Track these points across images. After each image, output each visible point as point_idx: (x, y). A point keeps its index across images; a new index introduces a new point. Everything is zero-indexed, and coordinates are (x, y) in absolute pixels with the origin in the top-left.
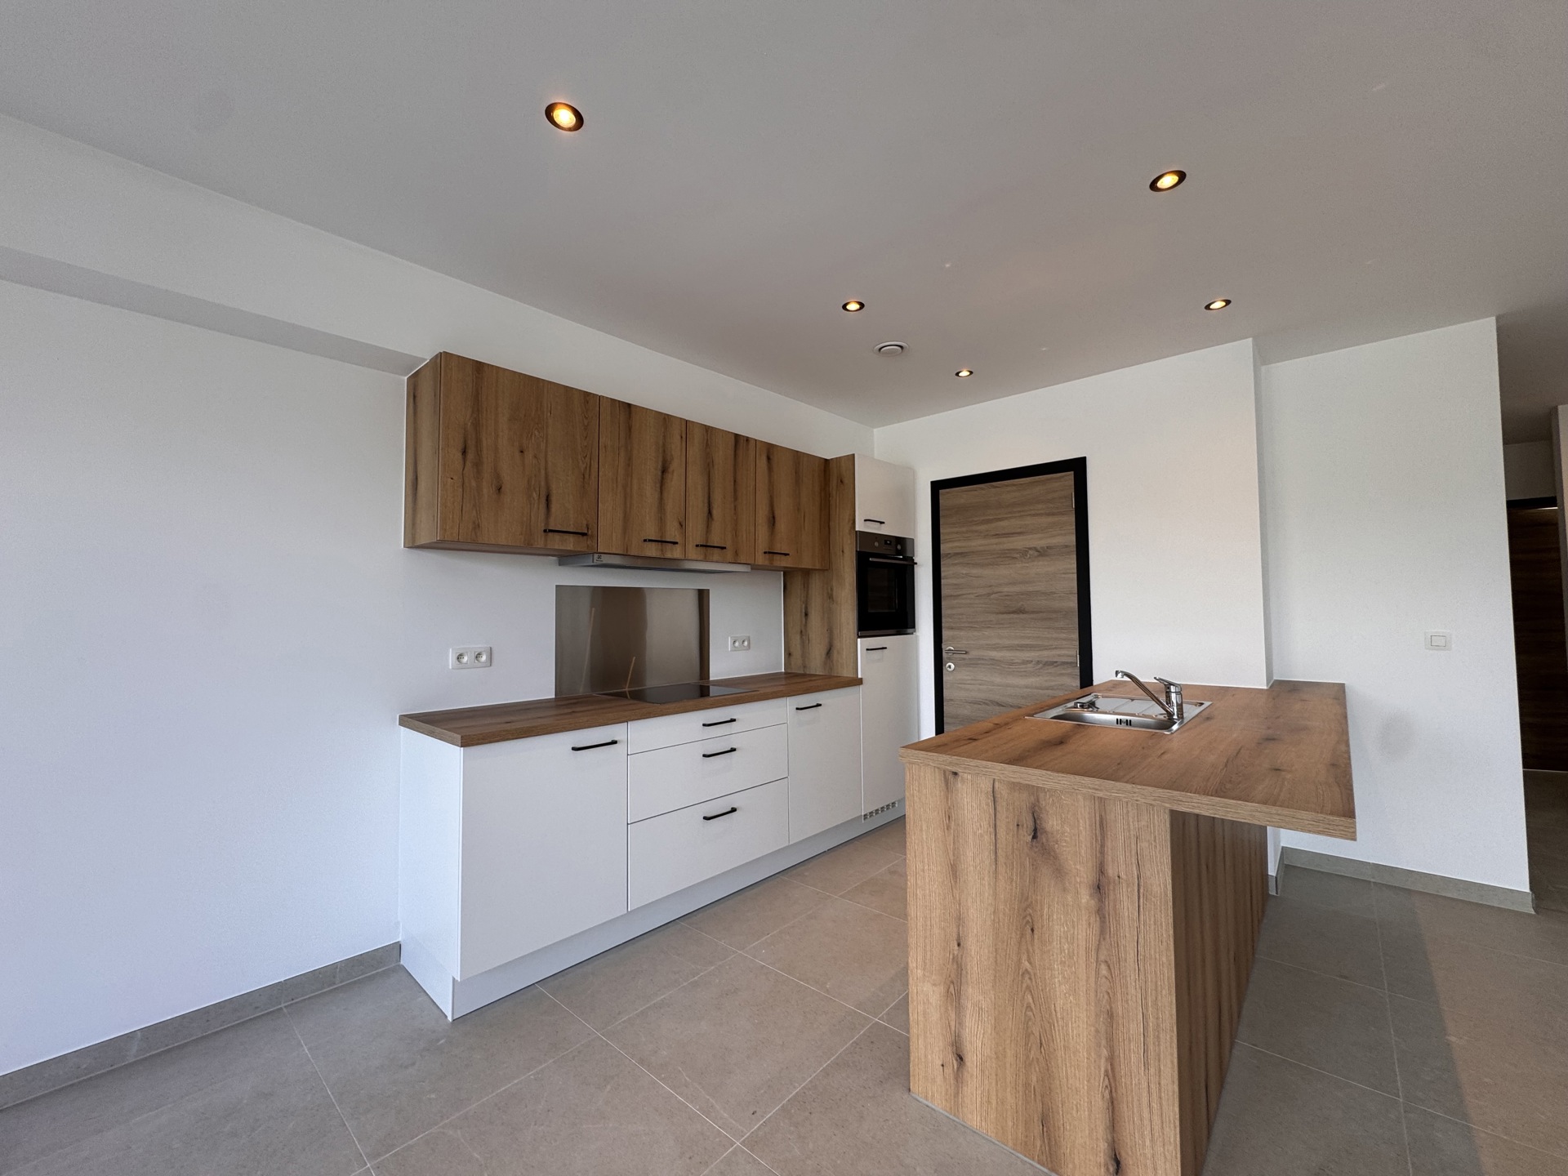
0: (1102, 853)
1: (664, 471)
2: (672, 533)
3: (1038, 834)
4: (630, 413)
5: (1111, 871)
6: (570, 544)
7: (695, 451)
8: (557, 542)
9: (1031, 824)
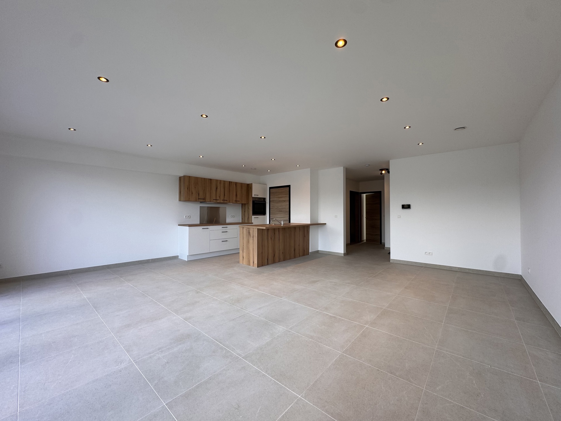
0: (253, 234)
1: (217, 188)
2: (218, 198)
4: (211, 180)
5: (254, 236)
6: (202, 200)
7: (222, 185)
8: (200, 200)
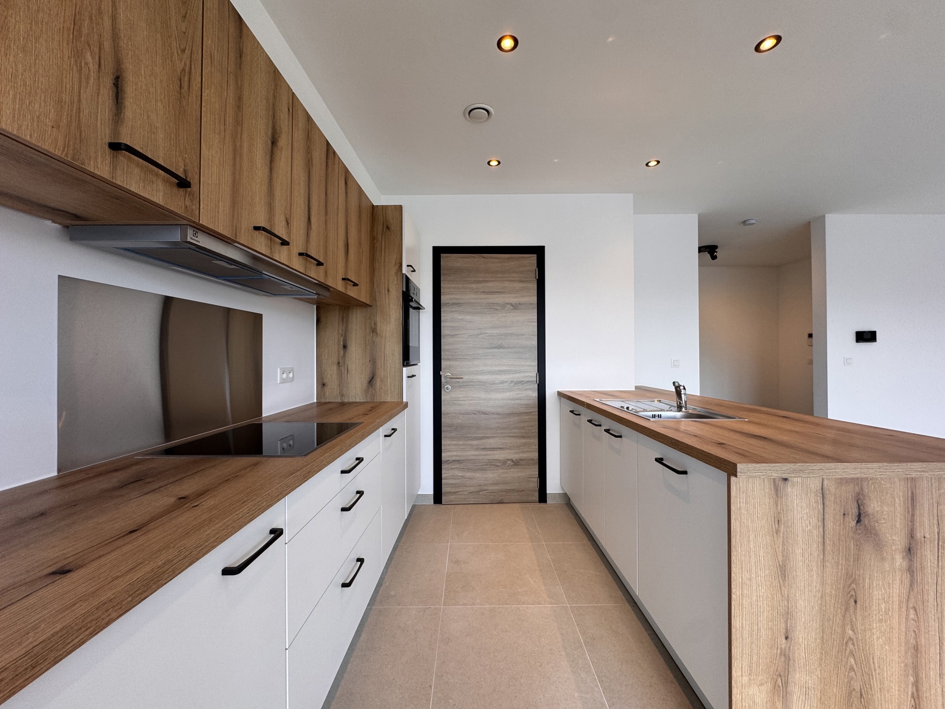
0: (912, 521)
1: (274, 143)
3: (862, 518)
5: (919, 535)
9: (855, 511)
